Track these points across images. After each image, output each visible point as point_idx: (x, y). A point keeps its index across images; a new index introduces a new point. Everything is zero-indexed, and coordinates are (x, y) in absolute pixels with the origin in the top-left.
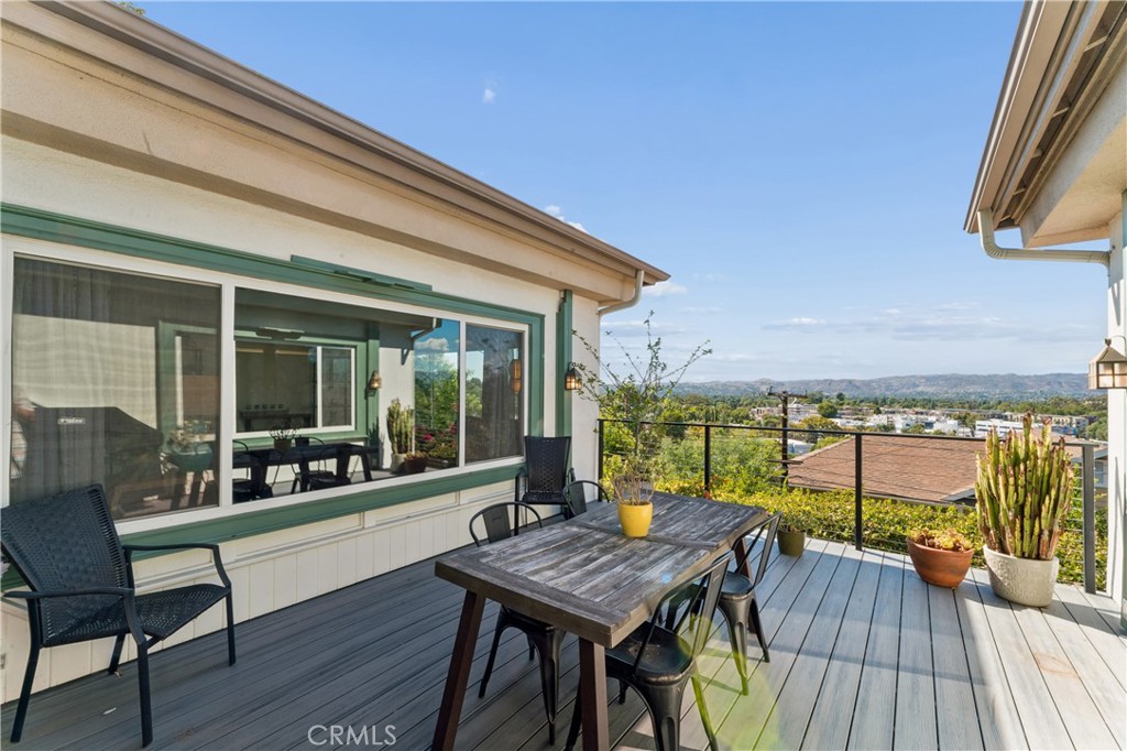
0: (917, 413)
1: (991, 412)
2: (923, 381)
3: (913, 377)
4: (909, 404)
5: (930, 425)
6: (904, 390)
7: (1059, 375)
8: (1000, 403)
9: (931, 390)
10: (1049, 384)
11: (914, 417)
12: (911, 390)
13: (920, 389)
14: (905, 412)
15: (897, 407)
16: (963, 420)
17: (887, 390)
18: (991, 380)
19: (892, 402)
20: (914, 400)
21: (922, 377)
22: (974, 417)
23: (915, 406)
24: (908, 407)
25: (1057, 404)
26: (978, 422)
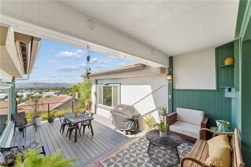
0: (29, 92)
1: (45, 91)
2: (30, 84)
3: (28, 83)
4: (27, 90)
5: (33, 94)
6: (25, 86)
7: (56, 83)
8: (47, 89)
9: (32, 86)
10: (55, 85)
11: (29, 93)
12: (27, 86)
13: (29, 86)
14: (26, 92)
15: (23, 91)
16: (40, 93)
17: (20, 86)
18: (45, 84)
19: (22, 89)
20: (28, 88)
21: (30, 83)
22: (43, 92)
23: (28, 90)
24: (26, 90)
25: (56, 88)
26: (43, 93)
